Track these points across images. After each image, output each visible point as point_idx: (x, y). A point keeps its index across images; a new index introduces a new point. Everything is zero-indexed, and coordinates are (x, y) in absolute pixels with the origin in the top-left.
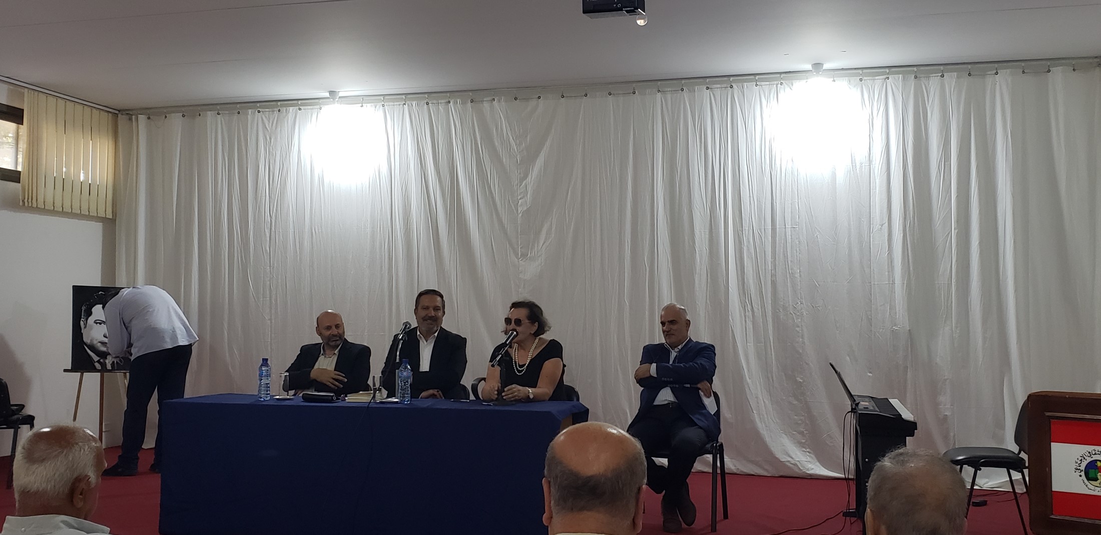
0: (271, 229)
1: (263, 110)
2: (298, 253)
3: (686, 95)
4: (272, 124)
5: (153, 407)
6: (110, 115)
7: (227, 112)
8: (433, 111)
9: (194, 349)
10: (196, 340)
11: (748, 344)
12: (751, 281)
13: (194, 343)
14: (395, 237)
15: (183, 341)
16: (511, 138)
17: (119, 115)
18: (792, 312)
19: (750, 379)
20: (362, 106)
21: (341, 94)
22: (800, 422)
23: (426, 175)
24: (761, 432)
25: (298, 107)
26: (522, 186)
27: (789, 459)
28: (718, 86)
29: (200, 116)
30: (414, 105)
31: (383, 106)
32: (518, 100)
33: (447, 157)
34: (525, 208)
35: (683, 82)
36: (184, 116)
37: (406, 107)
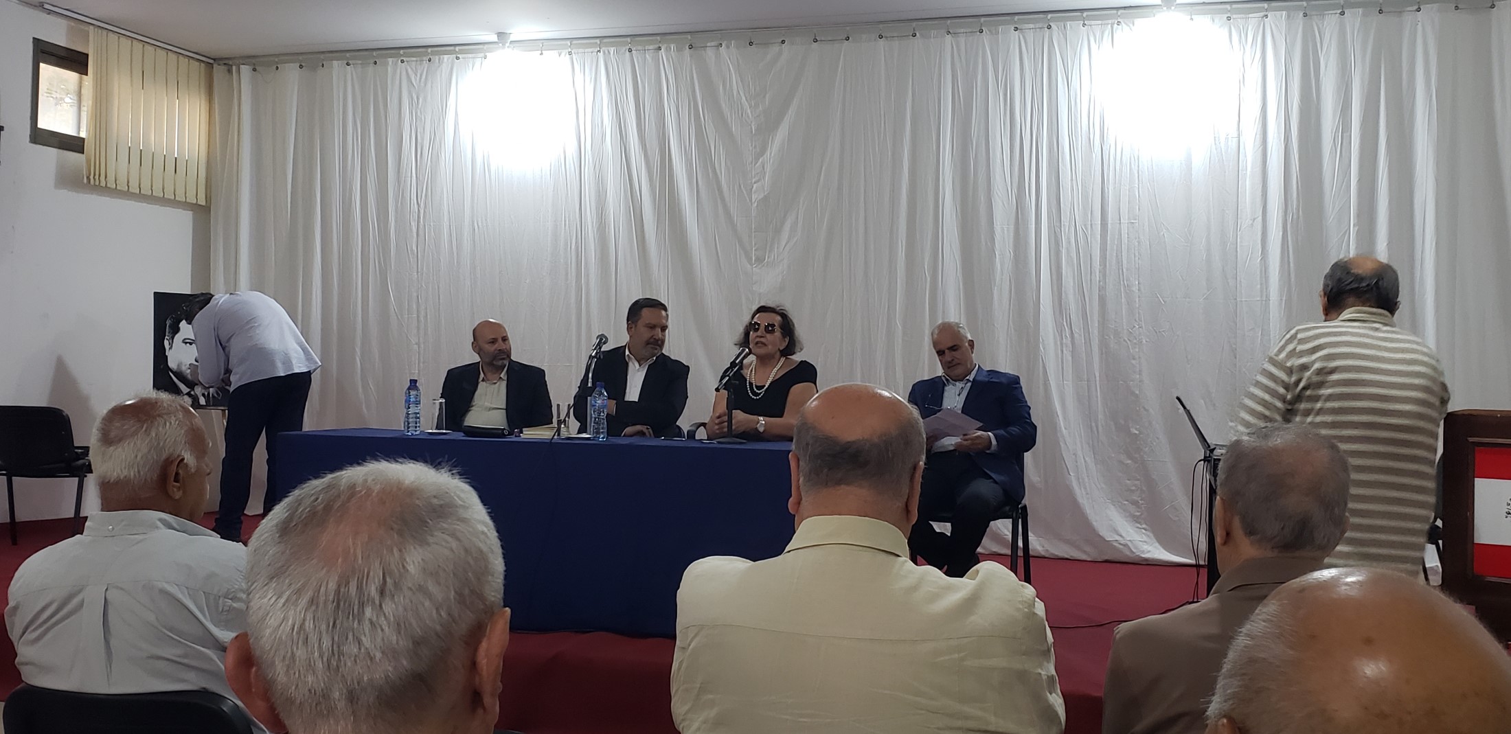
0: (418, 222)
1: (408, 59)
2: (455, 254)
3: (986, 38)
4: (420, 79)
5: (260, 453)
6: (202, 64)
7: (360, 62)
8: (638, 63)
9: (315, 378)
10: (318, 365)
11: (1065, 382)
12: (1071, 297)
13: (315, 370)
14: (585, 234)
15: (299, 367)
16: (744, 98)
17: (215, 66)
18: (1126, 339)
19: (1065, 429)
20: (541, 54)
21: (512, 38)
22: (1134, 488)
23: (628, 149)
24: (1080, 500)
25: (455, 56)
26: (758, 164)
27: (1118, 538)
28: (1031, 26)
29: (323, 67)
30: (612, 53)
31: (570, 53)
32: (754, 45)
33: (655, 124)
34: (762, 196)
35: (983, 19)
36: (301, 67)
37: (601, 55)
